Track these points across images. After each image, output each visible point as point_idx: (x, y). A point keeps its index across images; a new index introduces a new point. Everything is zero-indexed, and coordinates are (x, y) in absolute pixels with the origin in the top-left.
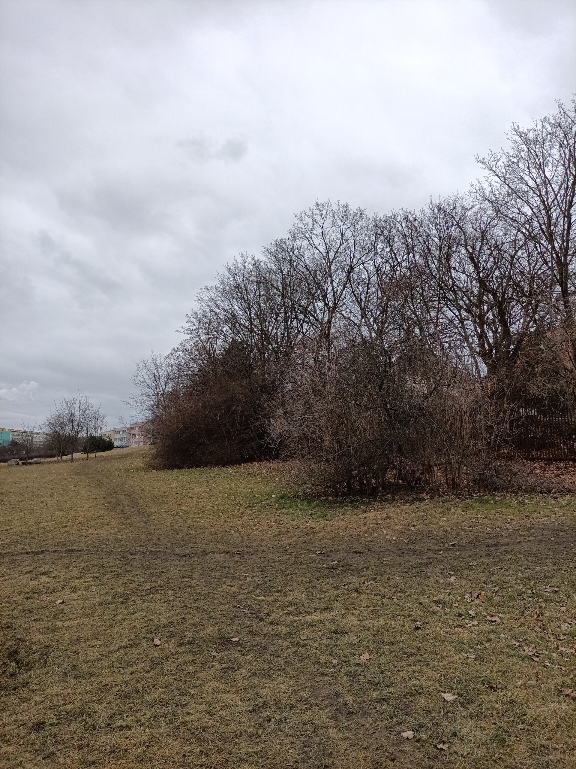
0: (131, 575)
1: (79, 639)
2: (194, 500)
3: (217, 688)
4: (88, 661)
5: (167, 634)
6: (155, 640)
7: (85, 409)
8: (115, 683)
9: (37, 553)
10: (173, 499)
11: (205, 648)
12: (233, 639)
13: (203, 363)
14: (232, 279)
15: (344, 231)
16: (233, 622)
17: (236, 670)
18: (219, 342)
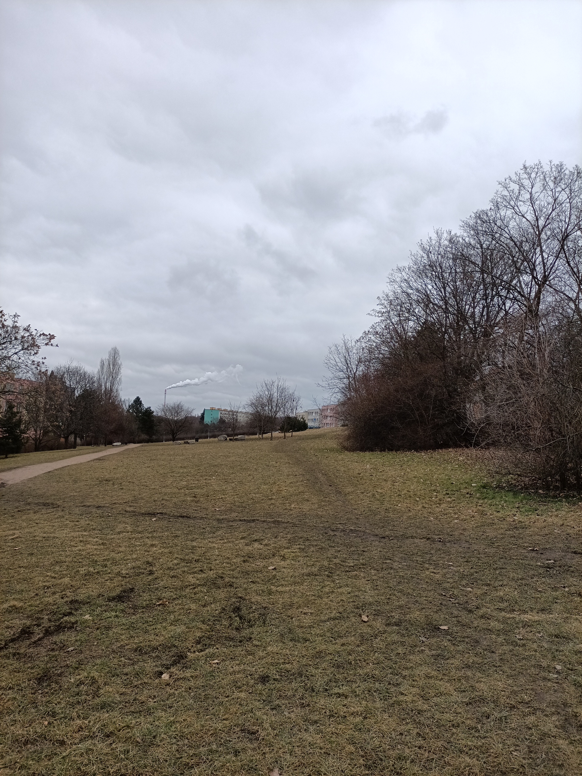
0: (334, 550)
1: (291, 605)
2: (389, 483)
3: (428, 673)
4: (302, 627)
5: (374, 613)
6: (363, 616)
7: (282, 391)
8: (328, 652)
9: (249, 521)
10: (368, 481)
11: (413, 632)
12: (442, 627)
13: (394, 345)
14: (426, 257)
15: (557, 195)
16: (440, 610)
17: (448, 659)
18: (411, 324)
